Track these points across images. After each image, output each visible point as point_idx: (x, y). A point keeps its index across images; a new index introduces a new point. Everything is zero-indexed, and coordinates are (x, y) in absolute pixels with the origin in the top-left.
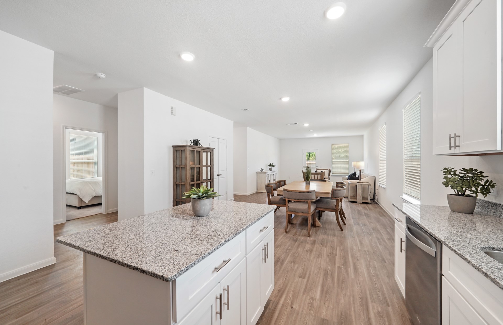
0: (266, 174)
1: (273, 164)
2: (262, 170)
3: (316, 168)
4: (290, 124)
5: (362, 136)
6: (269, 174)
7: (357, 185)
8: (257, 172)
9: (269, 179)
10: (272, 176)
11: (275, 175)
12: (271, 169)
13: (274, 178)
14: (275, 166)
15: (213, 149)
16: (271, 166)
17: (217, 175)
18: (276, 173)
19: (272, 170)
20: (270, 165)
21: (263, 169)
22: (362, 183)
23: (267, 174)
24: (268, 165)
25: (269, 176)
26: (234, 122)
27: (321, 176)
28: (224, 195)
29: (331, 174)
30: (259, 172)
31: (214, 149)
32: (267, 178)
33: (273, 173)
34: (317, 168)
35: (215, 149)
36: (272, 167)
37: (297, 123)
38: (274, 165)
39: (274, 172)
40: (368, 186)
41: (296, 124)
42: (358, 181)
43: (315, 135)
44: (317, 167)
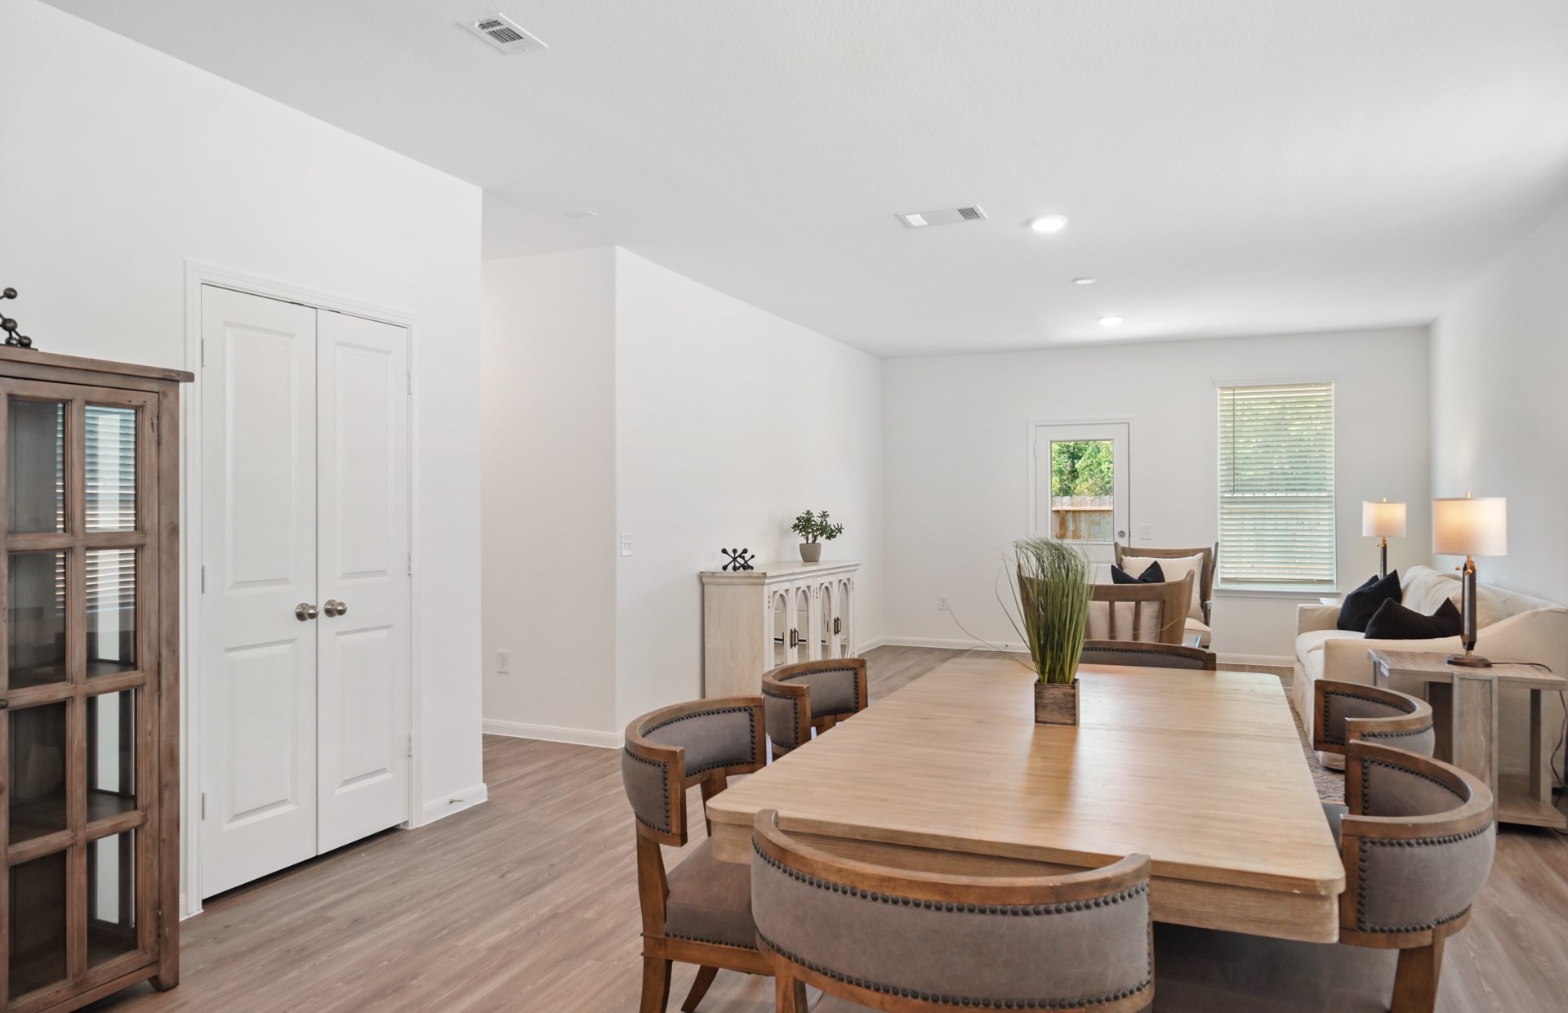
0: (767, 591)
1: (824, 515)
2: (740, 562)
3: (1116, 545)
4: (923, 215)
5: (1424, 331)
6: (786, 586)
7: (1456, 682)
8: (701, 576)
9: (793, 623)
10: (816, 605)
11: (836, 592)
12: (810, 555)
13: (834, 616)
14: (840, 530)
15: (172, 379)
16: (812, 528)
17: (301, 616)
18: (844, 577)
19: (821, 558)
20: (805, 524)
21: (747, 556)
22: (1488, 665)
23: (774, 588)
24: (796, 527)
25: (793, 602)
26: (485, 192)
27: (1162, 617)
28: (383, 771)
29: (1217, 584)
30: (713, 574)
31: (182, 385)
32: (769, 615)
33: (826, 581)
34: (1123, 543)
35: (189, 377)
36: (821, 540)
37: (980, 210)
38: (832, 522)
39: (832, 571)
40: (1536, 695)
41: (969, 213)
42: (1453, 644)
43: (1112, 325)
44: (1122, 534)
